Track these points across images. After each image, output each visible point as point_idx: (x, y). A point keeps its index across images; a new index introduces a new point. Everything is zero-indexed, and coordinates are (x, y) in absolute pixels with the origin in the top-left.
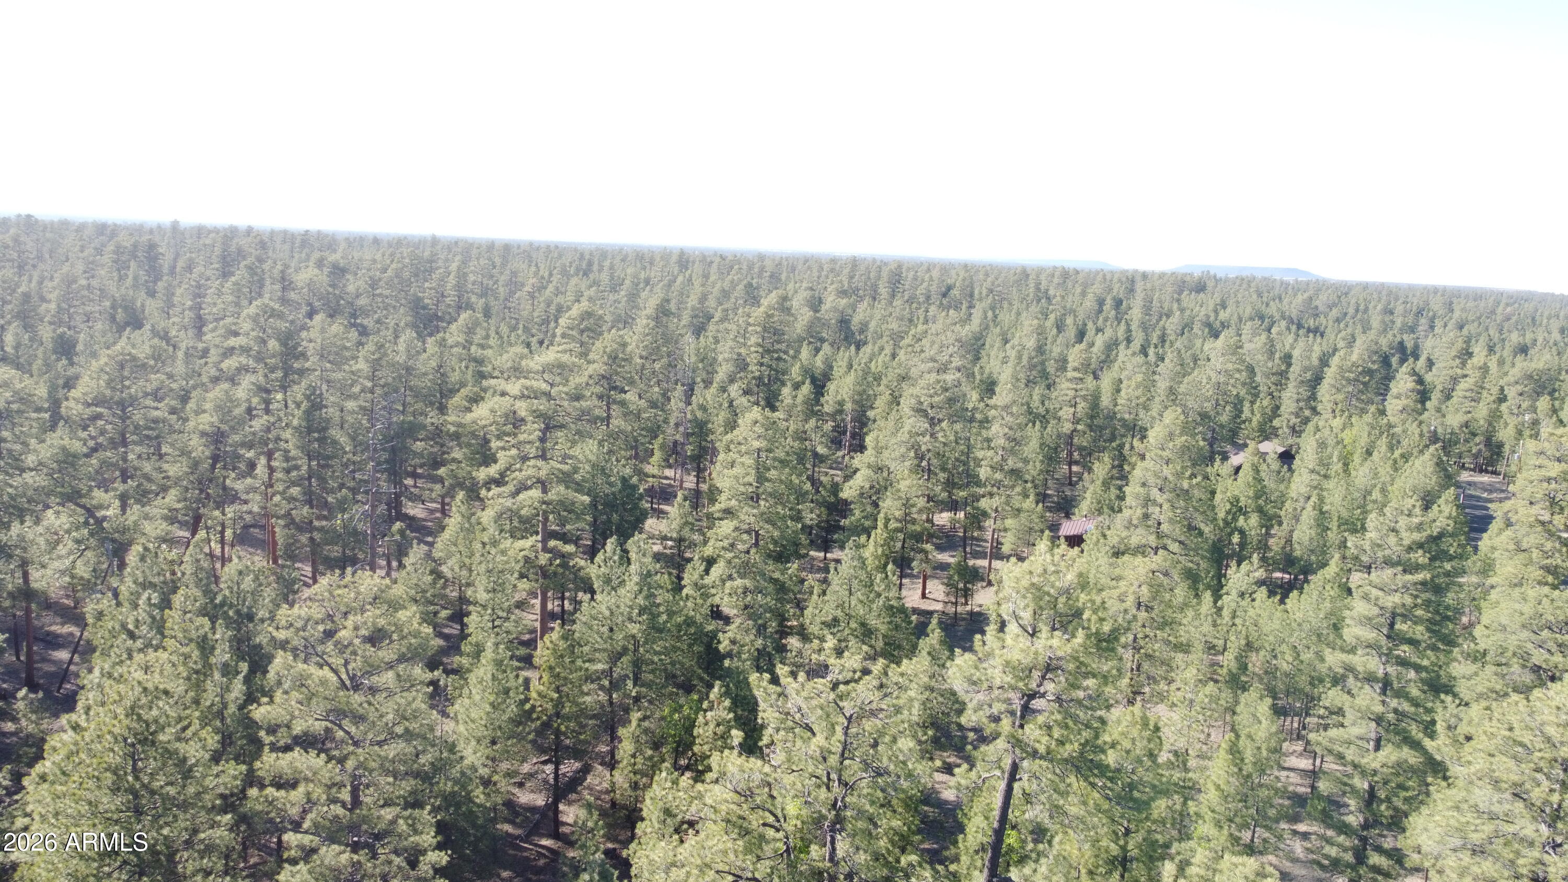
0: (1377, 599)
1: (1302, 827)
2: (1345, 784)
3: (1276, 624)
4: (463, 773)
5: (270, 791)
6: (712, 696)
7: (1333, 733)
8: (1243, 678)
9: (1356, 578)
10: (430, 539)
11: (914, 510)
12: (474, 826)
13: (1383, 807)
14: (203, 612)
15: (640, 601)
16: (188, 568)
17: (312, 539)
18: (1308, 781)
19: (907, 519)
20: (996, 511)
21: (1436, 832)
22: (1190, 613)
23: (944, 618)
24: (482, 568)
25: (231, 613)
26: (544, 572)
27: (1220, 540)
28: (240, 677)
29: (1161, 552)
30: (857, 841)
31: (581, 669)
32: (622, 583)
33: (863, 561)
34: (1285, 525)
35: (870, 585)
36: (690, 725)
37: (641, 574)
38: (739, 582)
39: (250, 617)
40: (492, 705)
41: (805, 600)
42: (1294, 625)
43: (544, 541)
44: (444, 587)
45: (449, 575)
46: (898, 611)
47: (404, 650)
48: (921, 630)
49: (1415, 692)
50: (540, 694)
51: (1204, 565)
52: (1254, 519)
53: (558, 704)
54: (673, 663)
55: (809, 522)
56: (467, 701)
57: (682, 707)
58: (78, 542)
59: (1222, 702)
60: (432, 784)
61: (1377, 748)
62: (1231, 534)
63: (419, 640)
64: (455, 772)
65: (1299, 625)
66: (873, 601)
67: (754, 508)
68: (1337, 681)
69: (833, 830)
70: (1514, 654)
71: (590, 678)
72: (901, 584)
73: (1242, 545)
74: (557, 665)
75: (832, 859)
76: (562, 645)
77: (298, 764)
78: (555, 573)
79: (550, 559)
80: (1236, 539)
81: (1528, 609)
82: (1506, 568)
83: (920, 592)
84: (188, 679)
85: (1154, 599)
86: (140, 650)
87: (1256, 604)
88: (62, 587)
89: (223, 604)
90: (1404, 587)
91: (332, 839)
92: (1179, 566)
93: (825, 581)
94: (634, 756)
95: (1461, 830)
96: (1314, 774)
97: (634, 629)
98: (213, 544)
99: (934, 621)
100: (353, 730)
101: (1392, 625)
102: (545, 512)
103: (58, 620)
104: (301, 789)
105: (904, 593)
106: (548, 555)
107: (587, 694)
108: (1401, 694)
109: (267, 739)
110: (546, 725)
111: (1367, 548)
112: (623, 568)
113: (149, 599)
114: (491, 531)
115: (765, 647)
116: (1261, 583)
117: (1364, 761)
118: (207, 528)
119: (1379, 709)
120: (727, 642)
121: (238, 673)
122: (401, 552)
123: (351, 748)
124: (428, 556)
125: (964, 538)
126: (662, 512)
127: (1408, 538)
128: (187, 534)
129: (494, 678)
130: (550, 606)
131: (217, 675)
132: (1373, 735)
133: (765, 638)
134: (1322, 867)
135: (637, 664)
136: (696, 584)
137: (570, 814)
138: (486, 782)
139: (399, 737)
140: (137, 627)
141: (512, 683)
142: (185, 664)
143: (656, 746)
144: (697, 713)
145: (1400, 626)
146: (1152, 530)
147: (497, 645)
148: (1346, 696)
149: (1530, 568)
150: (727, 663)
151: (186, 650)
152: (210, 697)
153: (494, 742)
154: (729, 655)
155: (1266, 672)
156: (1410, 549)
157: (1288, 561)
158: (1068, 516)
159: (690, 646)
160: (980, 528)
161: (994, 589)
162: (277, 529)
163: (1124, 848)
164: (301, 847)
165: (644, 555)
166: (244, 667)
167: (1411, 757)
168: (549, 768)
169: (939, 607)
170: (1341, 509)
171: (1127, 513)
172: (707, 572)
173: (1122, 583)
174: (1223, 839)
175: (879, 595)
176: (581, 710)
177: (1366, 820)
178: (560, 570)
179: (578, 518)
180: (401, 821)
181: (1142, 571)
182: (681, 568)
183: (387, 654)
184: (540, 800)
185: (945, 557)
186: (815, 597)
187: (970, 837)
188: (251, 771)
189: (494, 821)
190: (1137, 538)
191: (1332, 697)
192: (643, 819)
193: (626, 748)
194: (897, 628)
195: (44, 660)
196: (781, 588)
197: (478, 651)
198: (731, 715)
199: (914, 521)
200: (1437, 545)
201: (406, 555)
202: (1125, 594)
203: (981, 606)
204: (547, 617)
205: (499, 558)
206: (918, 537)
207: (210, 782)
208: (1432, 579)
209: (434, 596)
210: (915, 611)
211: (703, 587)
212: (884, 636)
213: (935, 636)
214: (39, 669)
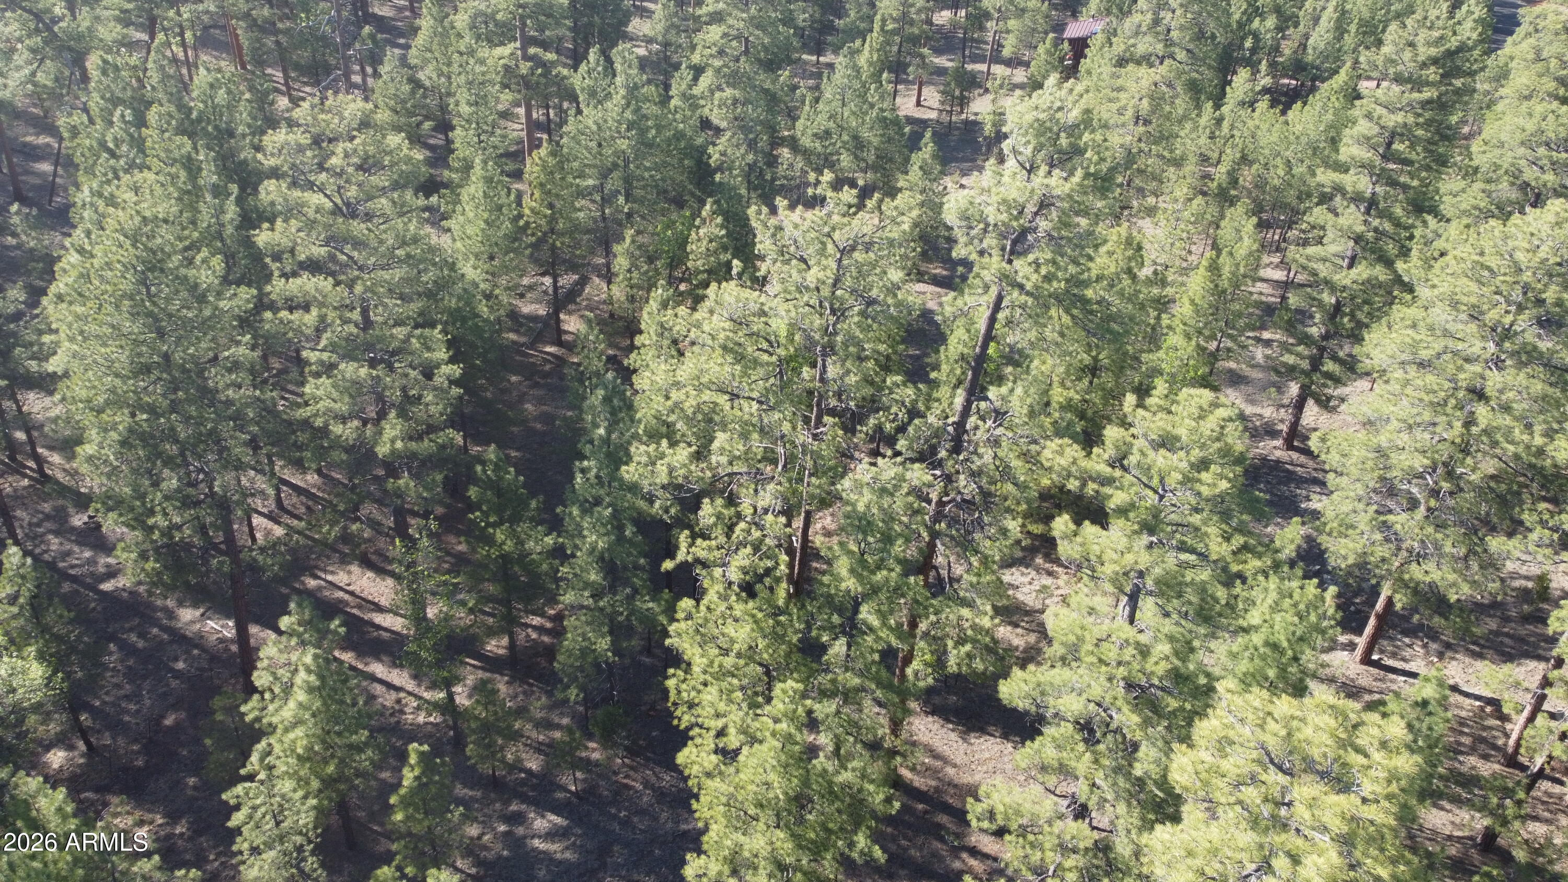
0: (1380, 118)
1: (1266, 335)
2: (1314, 299)
3: (1274, 138)
4: (465, 290)
5: (284, 314)
6: (704, 213)
7: (1311, 250)
8: (1233, 192)
9: (1365, 86)
10: (402, 41)
11: (913, 10)
12: (481, 337)
13: (1346, 320)
14: (180, 131)
15: (628, 115)
16: (154, 77)
17: (278, 43)
18: (1279, 292)
19: (905, 19)
20: (999, 10)
21: (1391, 348)
22: (1188, 125)
23: (938, 127)
24: (462, 79)
25: (210, 128)
26: (526, 82)
27: (1230, 44)
28: (232, 198)
29: (1167, 62)
30: (848, 364)
31: (571, 185)
32: (609, 96)
33: (858, 70)
34: (1301, 27)
35: (863, 96)
36: (683, 242)
37: (627, 87)
38: (729, 92)
39: (231, 134)
40: (486, 222)
41: (796, 108)
42: (1292, 138)
43: (524, 48)
44: (425, 96)
45: (427, 83)
46: (890, 123)
47: (395, 177)
48: (914, 143)
49: (1398, 211)
50: (532, 210)
51: (1208, 74)
52: (1271, 22)
53: (552, 220)
54: (663, 180)
55: (801, 24)
56: (461, 218)
57: (674, 223)
58: (33, 51)
59: (1208, 216)
60: (437, 301)
61: (1350, 266)
62: (1243, 39)
63: (410, 167)
64: (458, 288)
65: (1298, 138)
66: (866, 113)
67: (743, 11)
68: (1325, 199)
69: (824, 355)
70: (1506, 172)
71: (581, 193)
72: (896, 91)
73: (1254, 50)
74: (548, 181)
75: (822, 380)
76: (551, 161)
77: (307, 288)
78: (538, 83)
79: (531, 68)
80: (1248, 44)
81: (1530, 126)
82: (1521, 79)
83: (914, 99)
84: (179, 199)
85: (1154, 112)
86: (126, 171)
87: (1256, 114)
88: (26, 96)
89: (199, 120)
90: (1409, 104)
91: (349, 356)
92: (1183, 78)
93: (817, 88)
94: (629, 271)
95: (1415, 346)
96: (1286, 285)
97: (623, 144)
98: (174, 47)
99: (928, 134)
100: (355, 254)
101: (1389, 144)
102: (522, 18)
103: (32, 131)
104: (314, 312)
105: (898, 100)
106: (529, 64)
107: (580, 210)
108: (1385, 214)
109: (274, 266)
110: (541, 241)
111: (1380, 63)
112: (608, 81)
113: (123, 116)
114: (467, 39)
115: (755, 162)
116: (1266, 91)
117: (1336, 277)
118: (164, 29)
119: (1359, 228)
120: (717, 156)
121: (229, 195)
122: (375, 59)
123: (356, 273)
124: (403, 60)
125: (964, 40)
126: (645, 10)
127: (1425, 52)
128: (145, 37)
129: (485, 195)
130: (535, 115)
131: (208, 198)
132: (1349, 253)
133: (756, 152)
134: (1278, 372)
135: (628, 181)
136: (684, 95)
137: (572, 324)
138: (488, 296)
139: (400, 261)
140: (117, 146)
141: (504, 200)
142: (173, 184)
143: (651, 260)
144: (689, 230)
145: (1398, 146)
146: (1161, 37)
147: (485, 162)
148: (1330, 215)
149: (1544, 80)
150: (718, 177)
151: (174, 170)
152: (206, 218)
153: (492, 258)
154: (720, 169)
155: (1256, 186)
156: (1424, 65)
157: (1298, 67)
158: (1075, 15)
159: (681, 160)
160: (982, 28)
161: (990, 97)
162: (239, 32)
163: (1095, 359)
164: (321, 362)
165: (630, 67)
166: (234, 188)
167: (1380, 273)
168: (548, 281)
169: (933, 115)
170: (1364, 9)
171: (1136, 18)
172: (696, 79)
173: (1122, 95)
174: (1190, 349)
175: (872, 106)
176: (575, 226)
177: (1327, 332)
178: (543, 80)
179: (558, 24)
180: (414, 340)
181: (1145, 83)
182: (668, 76)
183: (379, 180)
184: (541, 310)
185: (943, 61)
186: (807, 108)
187: (951, 348)
188: (261, 295)
189: (499, 332)
190: (1144, 45)
191: (1319, 214)
192: (641, 332)
193: (621, 263)
194: (890, 140)
195: (28, 172)
196: (772, 99)
197: (468, 167)
198: (723, 232)
199: (912, 23)
200: (1453, 61)
201: (381, 63)
202: (1125, 108)
203: (976, 114)
204: (533, 126)
205: (478, 69)
206: (915, 40)
207: (224, 304)
208: (1439, 97)
209: (414, 106)
210: (910, 120)
211: (693, 97)
212: (876, 149)
213: (927, 150)
214: (24, 182)
